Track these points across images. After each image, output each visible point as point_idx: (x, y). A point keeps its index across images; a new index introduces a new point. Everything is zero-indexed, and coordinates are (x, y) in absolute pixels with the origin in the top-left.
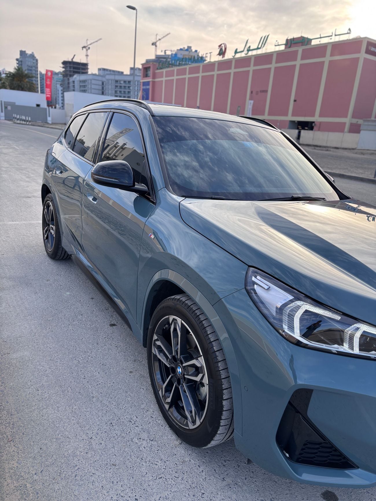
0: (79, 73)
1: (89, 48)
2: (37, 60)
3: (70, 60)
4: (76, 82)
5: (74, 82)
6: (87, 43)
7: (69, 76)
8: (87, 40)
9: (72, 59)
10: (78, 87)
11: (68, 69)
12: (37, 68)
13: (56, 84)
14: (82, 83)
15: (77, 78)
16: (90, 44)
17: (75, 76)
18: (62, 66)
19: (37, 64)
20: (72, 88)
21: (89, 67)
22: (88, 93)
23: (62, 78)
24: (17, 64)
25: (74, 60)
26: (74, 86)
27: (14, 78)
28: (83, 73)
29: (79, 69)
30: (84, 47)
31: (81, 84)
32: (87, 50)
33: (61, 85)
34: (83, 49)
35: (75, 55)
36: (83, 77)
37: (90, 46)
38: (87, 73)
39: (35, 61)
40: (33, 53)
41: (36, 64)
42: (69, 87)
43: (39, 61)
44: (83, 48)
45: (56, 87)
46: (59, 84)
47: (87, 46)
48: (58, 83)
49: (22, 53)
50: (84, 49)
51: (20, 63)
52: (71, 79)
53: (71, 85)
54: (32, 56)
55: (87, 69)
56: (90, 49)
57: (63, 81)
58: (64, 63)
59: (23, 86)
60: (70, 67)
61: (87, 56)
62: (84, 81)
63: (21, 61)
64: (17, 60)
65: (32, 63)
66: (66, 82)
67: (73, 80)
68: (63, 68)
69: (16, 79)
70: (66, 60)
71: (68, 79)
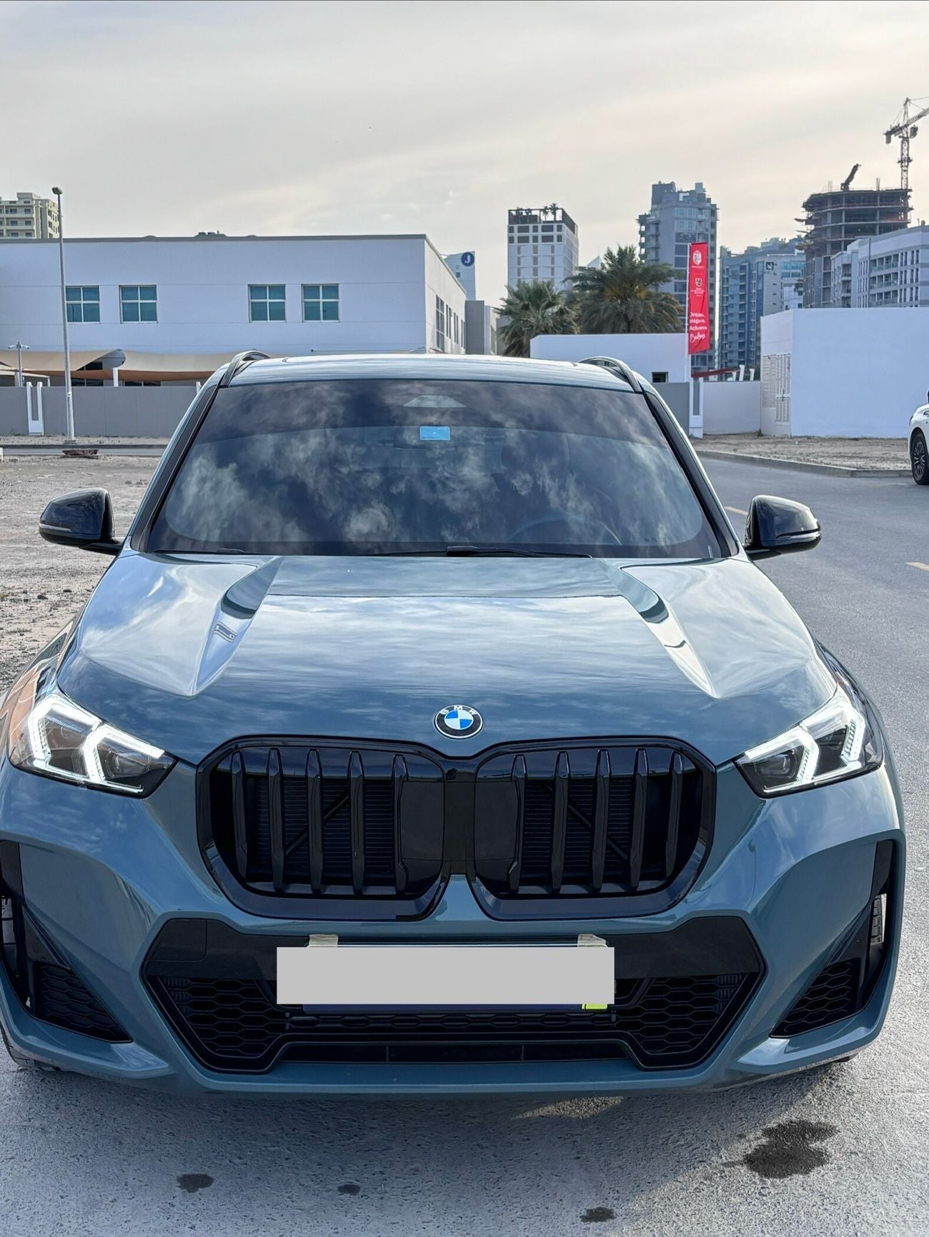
0: (870, 231)
1: (914, 131)
2: (713, 211)
3: (837, 188)
4: (855, 270)
5: (847, 267)
6: (906, 113)
7: (829, 250)
8: (908, 100)
9: (846, 184)
10: (865, 285)
11: (829, 222)
12: (713, 237)
13: (782, 286)
14: (880, 269)
15: (860, 250)
16: (920, 116)
17: (852, 247)
18: (804, 214)
19: (713, 225)
20: (838, 293)
21: (911, 203)
22: (903, 303)
23: (804, 258)
24: (642, 234)
25: (854, 186)
26: (846, 283)
27: (602, 290)
28: (886, 229)
29: (872, 215)
30: (895, 130)
31: (875, 274)
32: (905, 140)
33: (797, 286)
34: (888, 141)
35: (855, 168)
36: (883, 245)
37: (917, 124)
38: (903, 225)
39: (705, 216)
40: (699, 185)
41: (708, 226)
42: (827, 290)
43: (720, 214)
44: (889, 134)
45: (782, 294)
46: (790, 285)
47: (906, 126)
48: (786, 280)
49: (662, 193)
50: (896, 140)
51: (653, 230)
52: (837, 261)
53: (837, 279)
54: (698, 198)
55: (907, 209)
56: (919, 132)
57: (808, 269)
58: (815, 203)
59: (631, 317)
60: (837, 215)
61: (905, 161)
62: (888, 258)
63: (657, 224)
64: (642, 220)
65: (695, 223)
66: (819, 275)
67: (846, 262)
68: (808, 221)
69: (608, 293)
70: (821, 189)
71: (827, 261)
